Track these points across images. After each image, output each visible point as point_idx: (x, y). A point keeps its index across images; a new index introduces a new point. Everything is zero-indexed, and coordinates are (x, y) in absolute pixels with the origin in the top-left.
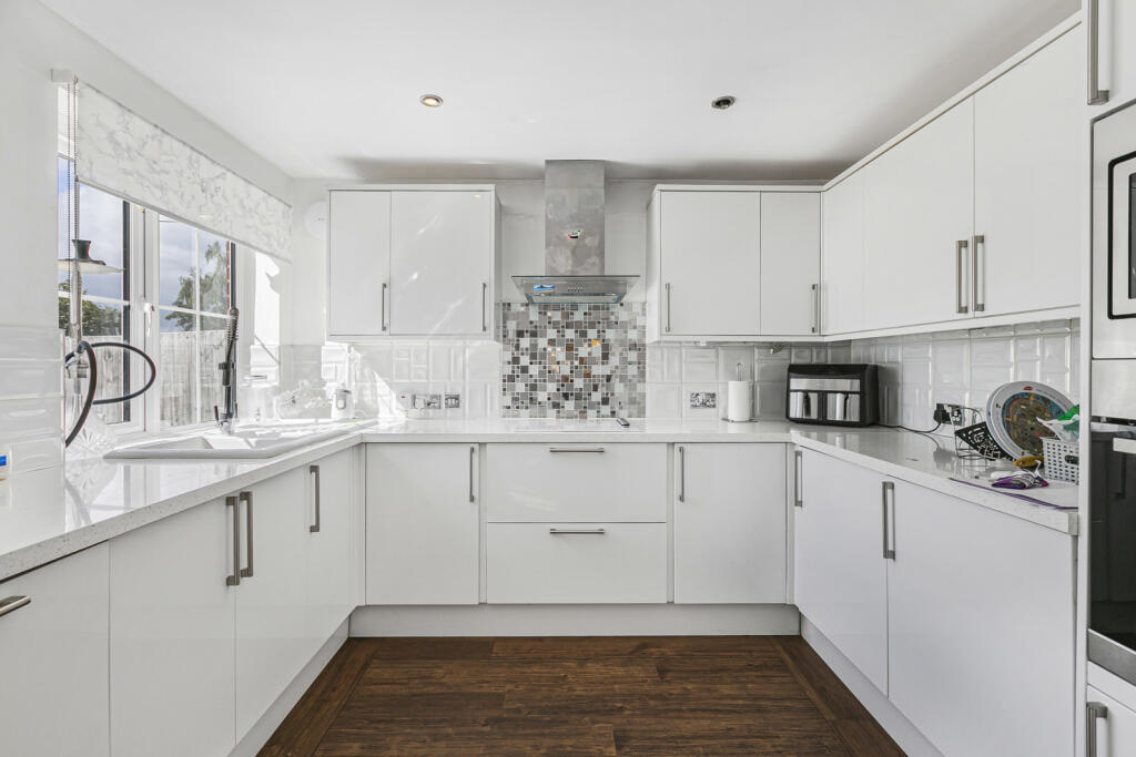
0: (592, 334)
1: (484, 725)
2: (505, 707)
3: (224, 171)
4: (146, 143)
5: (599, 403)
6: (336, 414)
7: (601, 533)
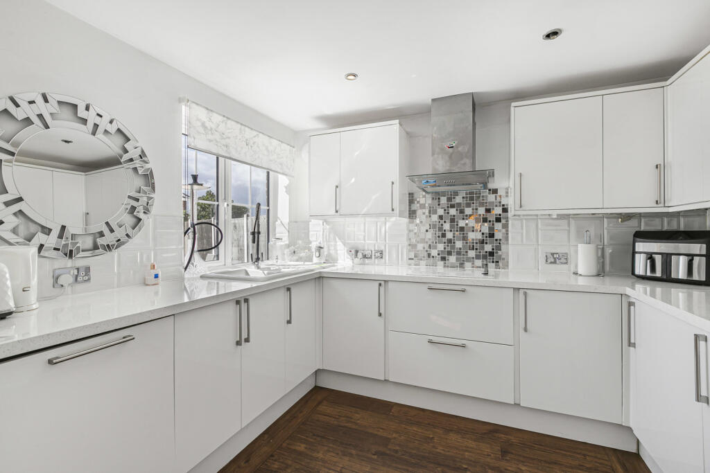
0: (468, 211)
1: (374, 455)
2: (389, 447)
3: (258, 133)
4: (219, 125)
5: (473, 258)
6: (315, 260)
7: (463, 346)
